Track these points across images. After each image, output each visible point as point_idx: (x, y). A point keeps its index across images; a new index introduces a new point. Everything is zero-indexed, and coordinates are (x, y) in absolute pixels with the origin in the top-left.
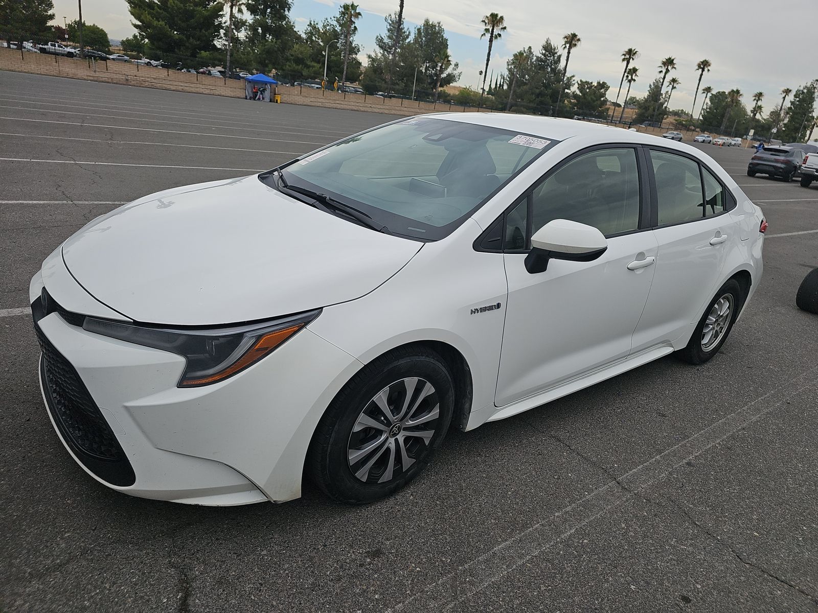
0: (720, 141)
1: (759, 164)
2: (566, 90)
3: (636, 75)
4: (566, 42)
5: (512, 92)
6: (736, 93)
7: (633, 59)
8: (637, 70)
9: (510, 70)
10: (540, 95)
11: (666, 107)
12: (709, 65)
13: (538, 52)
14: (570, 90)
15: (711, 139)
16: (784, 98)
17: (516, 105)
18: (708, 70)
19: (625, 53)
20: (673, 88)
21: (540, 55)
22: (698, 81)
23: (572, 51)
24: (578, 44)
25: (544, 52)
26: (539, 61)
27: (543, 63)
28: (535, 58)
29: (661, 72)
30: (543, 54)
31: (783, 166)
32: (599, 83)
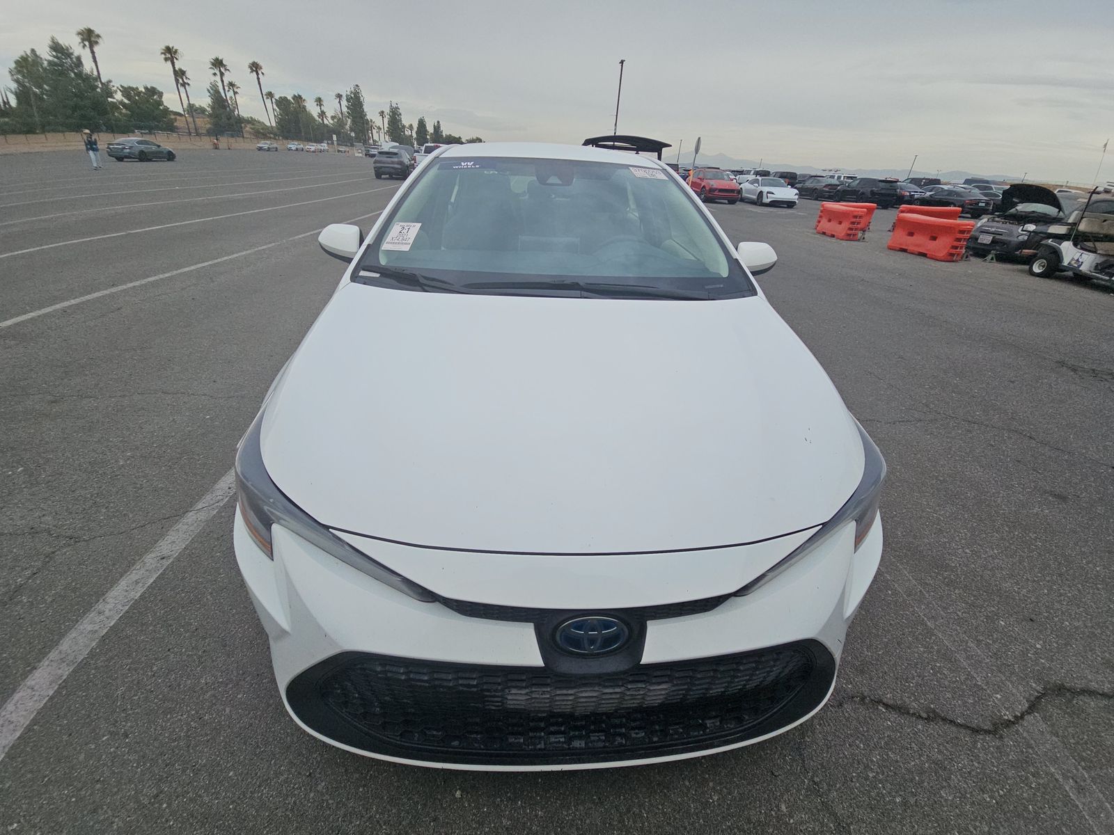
0: (313, 148)
1: (382, 167)
2: (110, 99)
3: (186, 78)
4: (83, 40)
5: (35, 108)
6: (298, 98)
7: (177, 59)
8: (185, 72)
9: (17, 81)
10: (75, 108)
11: (238, 115)
12: (261, 68)
13: (46, 54)
14: (114, 98)
15: (302, 146)
16: (340, 102)
17: (49, 124)
18: (263, 74)
19: (163, 51)
20: (235, 93)
21: (51, 58)
22: (258, 86)
23: (96, 49)
24: (100, 41)
25: (54, 53)
26: (53, 65)
27: (60, 68)
28: (46, 63)
29: (215, 74)
30: (54, 57)
31: (399, 166)
32: (146, 88)
